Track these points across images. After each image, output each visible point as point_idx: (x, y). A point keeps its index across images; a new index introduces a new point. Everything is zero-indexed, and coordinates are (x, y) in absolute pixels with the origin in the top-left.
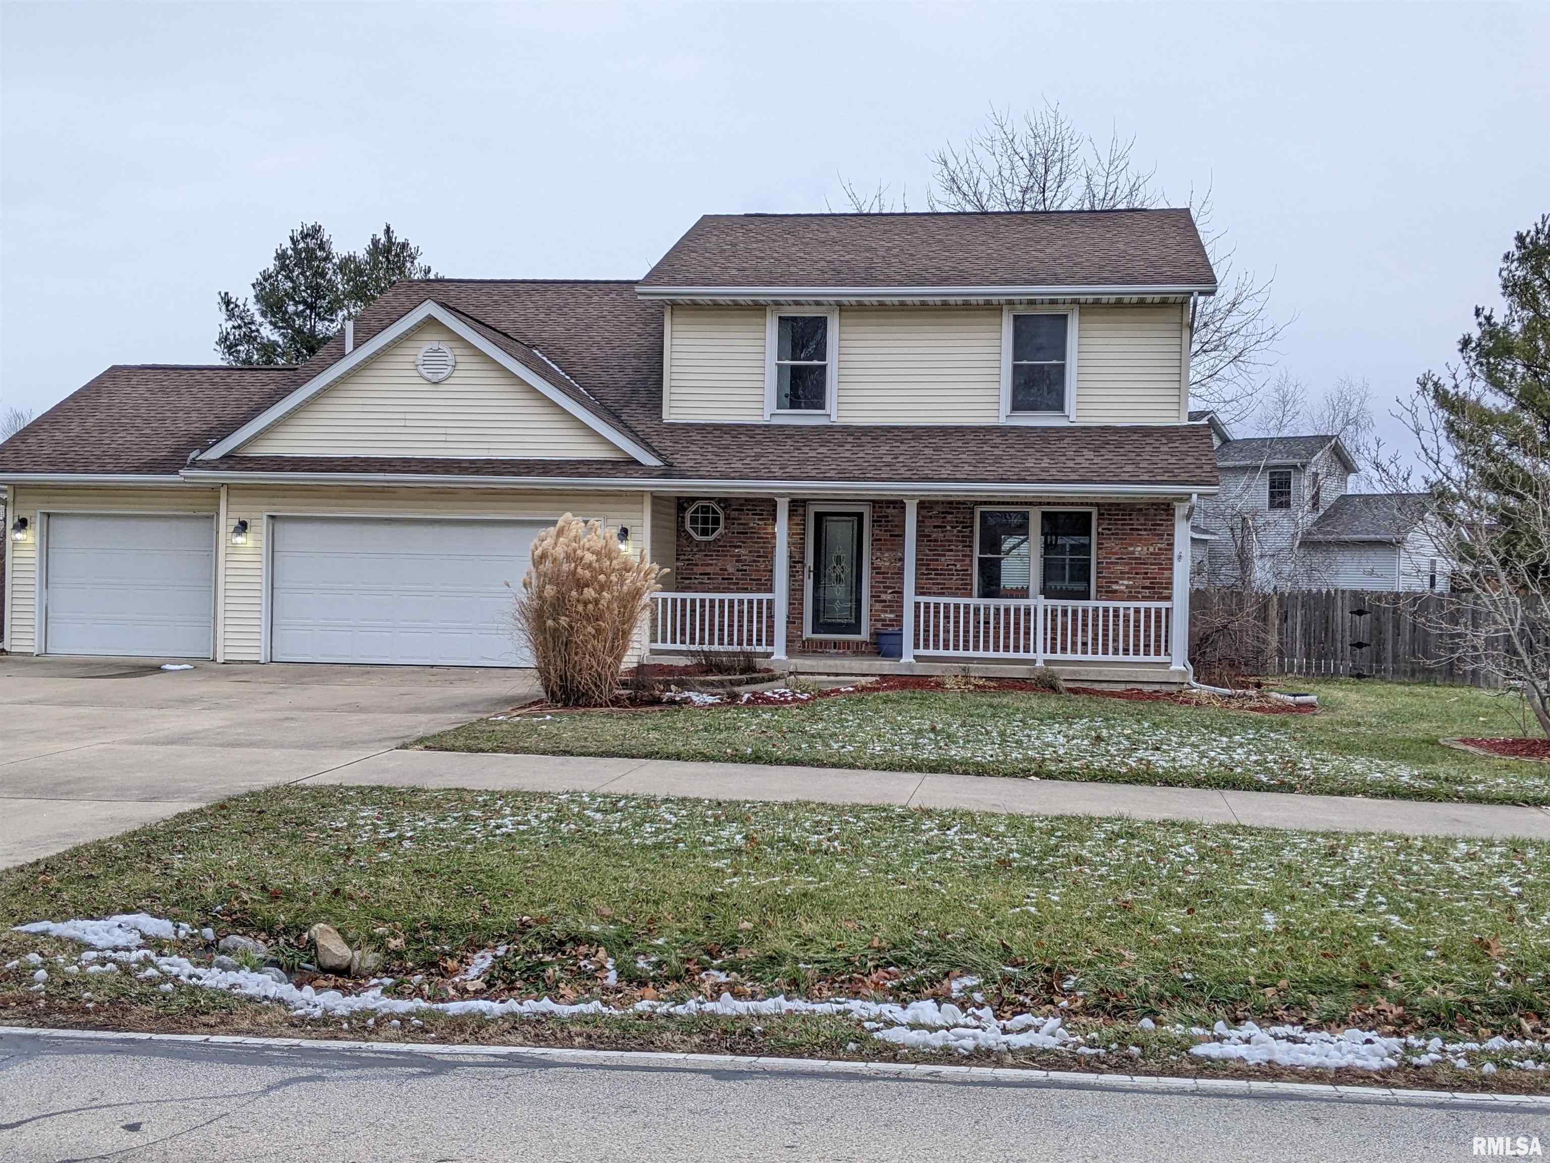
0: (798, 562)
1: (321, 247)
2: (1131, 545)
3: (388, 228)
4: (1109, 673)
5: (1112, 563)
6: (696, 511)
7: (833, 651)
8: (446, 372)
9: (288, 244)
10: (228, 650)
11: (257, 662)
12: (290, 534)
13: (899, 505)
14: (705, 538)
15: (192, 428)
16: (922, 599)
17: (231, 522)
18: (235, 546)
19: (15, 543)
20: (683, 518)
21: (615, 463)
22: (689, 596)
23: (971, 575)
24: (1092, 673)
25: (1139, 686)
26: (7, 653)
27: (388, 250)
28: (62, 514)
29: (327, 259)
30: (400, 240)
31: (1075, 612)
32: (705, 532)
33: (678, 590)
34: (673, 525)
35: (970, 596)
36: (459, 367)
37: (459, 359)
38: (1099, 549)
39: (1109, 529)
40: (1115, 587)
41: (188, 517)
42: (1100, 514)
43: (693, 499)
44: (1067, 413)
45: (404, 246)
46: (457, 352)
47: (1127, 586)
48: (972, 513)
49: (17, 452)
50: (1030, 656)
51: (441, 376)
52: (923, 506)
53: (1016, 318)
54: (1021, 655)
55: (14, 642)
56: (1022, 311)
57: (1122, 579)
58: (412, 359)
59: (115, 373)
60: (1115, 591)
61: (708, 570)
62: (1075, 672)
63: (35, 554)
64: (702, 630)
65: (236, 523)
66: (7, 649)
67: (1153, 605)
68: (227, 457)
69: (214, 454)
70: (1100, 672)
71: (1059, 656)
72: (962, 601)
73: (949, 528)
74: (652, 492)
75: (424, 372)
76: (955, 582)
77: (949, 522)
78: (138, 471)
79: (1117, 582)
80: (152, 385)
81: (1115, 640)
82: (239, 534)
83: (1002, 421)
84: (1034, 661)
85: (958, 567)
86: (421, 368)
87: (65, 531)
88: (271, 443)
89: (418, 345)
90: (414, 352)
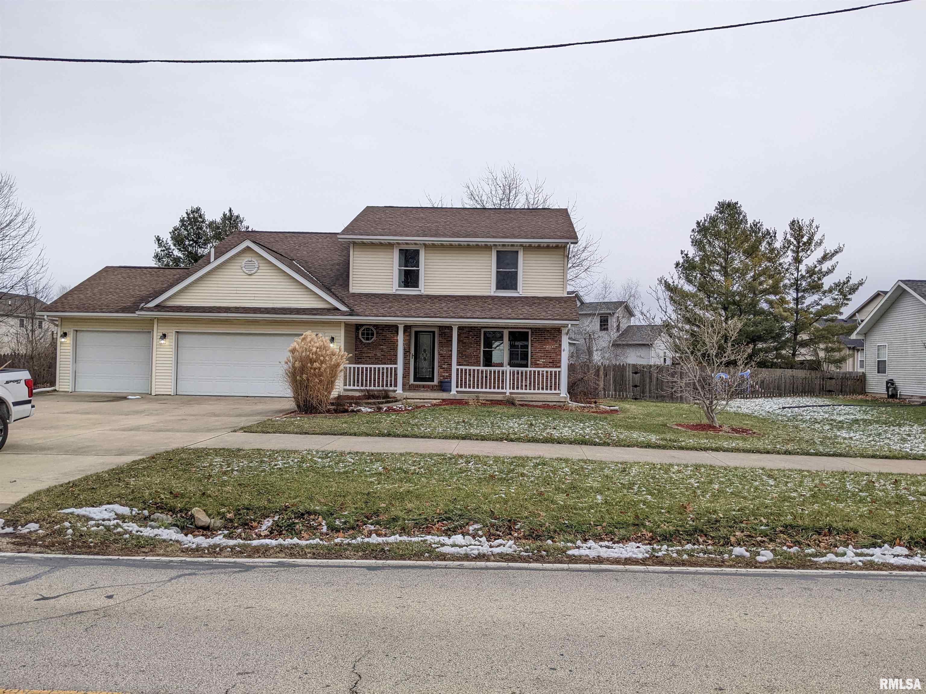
0: (408, 352)
1: (200, 216)
2: (544, 345)
3: (230, 209)
4: (535, 398)
5: (537, 352)
6: (364, 330)
7: (422, 389)
8: (255, 270)
9: (185, 215)
10: (157, 390)
11: (170, 395)
12: (185, 340)
13: (450, 328)
14: (368, 342)
15: (142, 293)
16: (460, 367)
17: (159, 334)
18: (161, 344)
19: (61, 343)
20: (358, 333)
21: (328, 310)
22: (360, 366)
23: (480, 357)
24: (529, 397)
25: (548, 403)
26: (57, 391)
27: (230, 218)
28: (83, 331)
29: (203, 222)
30: (236, 214)
31: (522, 373)
32: (368, 339)
33: (355, 364)
34: (354, 336)
35: (480, 366)
36: (260, 268)
37: (260, 265)
38: (531, 347)
39: (536, 339)
40: (538, 362)
41: (139, 332)
42: (532, 332)
43: (362, 325)
44: (518, 291)
45: (238, 217)
46: (261, 262)
47: (543, 362)
48: (480, 332)
49: (62, 303)
50: (504, 391)
51: (252, 272)
52: (460, 328)
53: (497, 251)
54: (500, 390)
55: (61, 387)
56: (500, 249)
57: (541, 359)
58: (240, 264)
59: (107, 269)
60: (538, 364)
61: (370, 355)
62: (521, 397)
63: (71, 348)
64: (366, 380)
65: (161, 334)
66: (57, 390)
67: (553, 370)
68: (157, 306)
69: (152, 304)
70: (532, 397)
71: (516, 391)
72: (476, 368)
73: (470, 338)
74: (345, 322)
75: (245, 270)
76: (473, 360)
77: (470, 335)
78: (117, 312)
79: (539, 360)
80: (124, 275)
81: (538, 384)
82: (163, 339)
83: (492, 294)
84: (506, 393)
85: (475, 354)
86: (243, 268)
87: (84, 338)
88: (178, 300)
89: (243, 258)
90: (241, 261)
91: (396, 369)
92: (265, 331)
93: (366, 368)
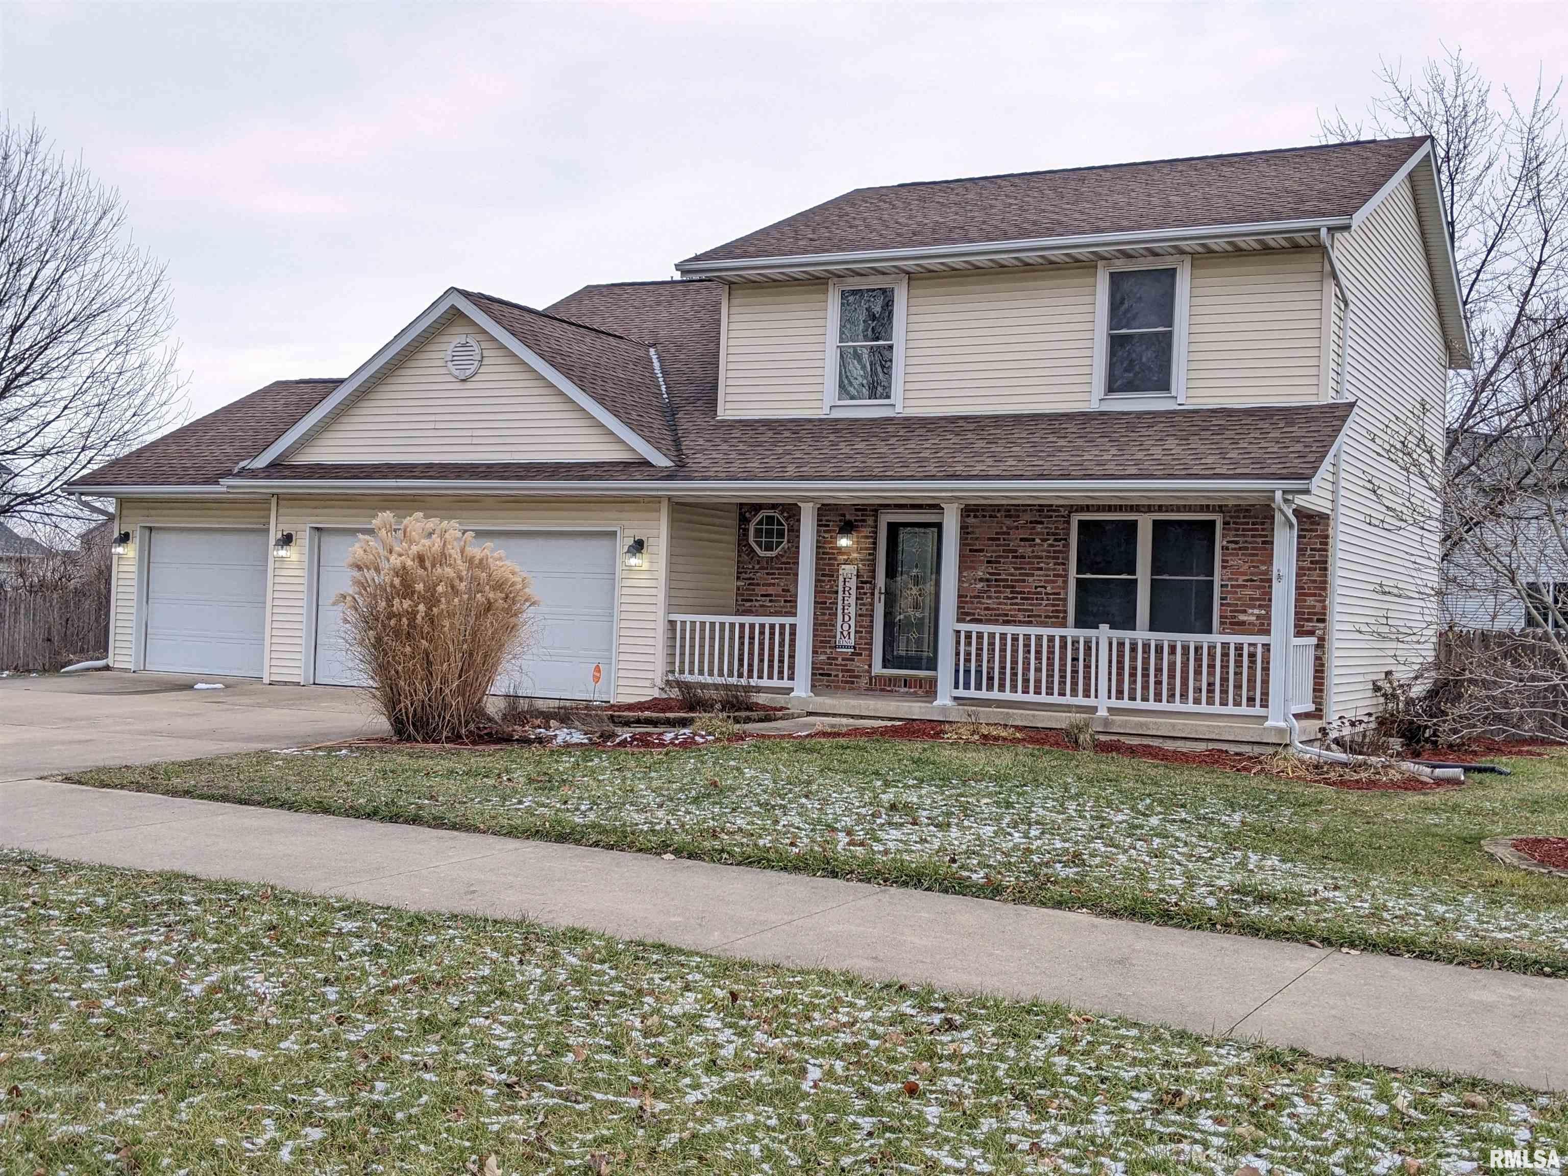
0: (866, 582)
2: (1264, 563)
4: (1183, 727)
5: (1239, 586)
6: (760, 523)
7: (903, 690)
8: (473, 368)
10: (274, 670)
11: (298, 684)
12: (334, 548)
14: (769, 554)
16: (964, 627)
17: (278, 534)
18: (281, 560)
19: (119, 557)
20: (746, 530)
21: (626, 464)
22: (747, 620)
23: (1065, 600)
24: (1163, 726)
25: (1224, 747)
26: (110, 669)
32: (769, 548)
33: (738, 613)
34: (734, 539)
35: (1064, 625)
36: (485, 361)
38: (1224, 567)
39: (1236, 542)
40: (1242, 617)
42: (1226, 523)
43: (756, 508)
44: (1174, 394)
46: (484, 345)
47: (1258, 617)
48: (1068, 523)
50: (1091, 702)
51: (468, 373)
53: (1112, 276)
54: (1080, 700)
55: (118, 658)
56: (1122, 266)
57: (1254, 607)
58: (441, 355)
60: (1243, 623)
61: (770, 590)
62: (1141, 725)
63: (134, 569)
64: (761, 661)
65: (282, 535)
66: (111, 665)
67: (1247, 640)
68: (273, 465)
70: (1173, 726)
71: (1126, 703)
72: (1057, 632)
73: (1038, 541)
74: (669, 498)
75: (453, 369)
76: (1044, 608)
77: (1038, 534)
79: (1245, 612)
81: (1197, 685)
82: (285, 547)
83: (1094, 406)
84: (1094, 709)
85: (1049, 590)
86: (450, 364)
87: (165, 545)
88: (316, 450)
89: (445, 339)
90: (444, 347)
91: (793, 627)
92: (494, 525)
93: (762, 626)
